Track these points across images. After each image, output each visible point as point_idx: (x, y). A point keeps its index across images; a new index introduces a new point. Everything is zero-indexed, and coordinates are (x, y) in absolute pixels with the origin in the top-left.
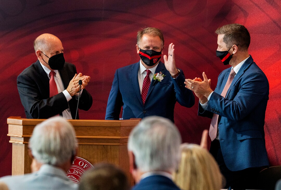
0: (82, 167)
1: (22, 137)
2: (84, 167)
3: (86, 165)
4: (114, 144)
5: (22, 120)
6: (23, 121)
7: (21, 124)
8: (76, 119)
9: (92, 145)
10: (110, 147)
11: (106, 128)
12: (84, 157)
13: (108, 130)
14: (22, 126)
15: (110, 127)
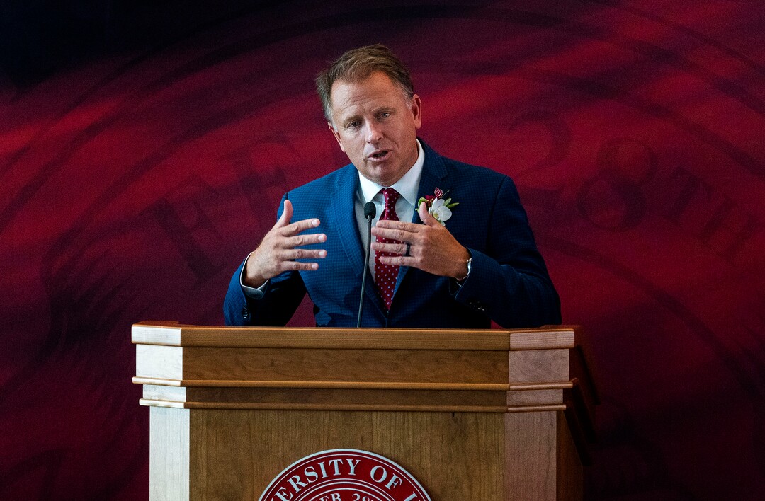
0: (382, 485)
1: (182, 385)
2: (388, 486)
3: (395, 477)
4: (488, 408)
5: (181, 328)
6: (183, 332)
7: (179, 342)
8: (360, 326)
9: (413, 412)
10: (476, 419)
11: (460, 355)
12: (387, 451)
13: (466, 361)
14: (181, 349)
15: (473, 350)
